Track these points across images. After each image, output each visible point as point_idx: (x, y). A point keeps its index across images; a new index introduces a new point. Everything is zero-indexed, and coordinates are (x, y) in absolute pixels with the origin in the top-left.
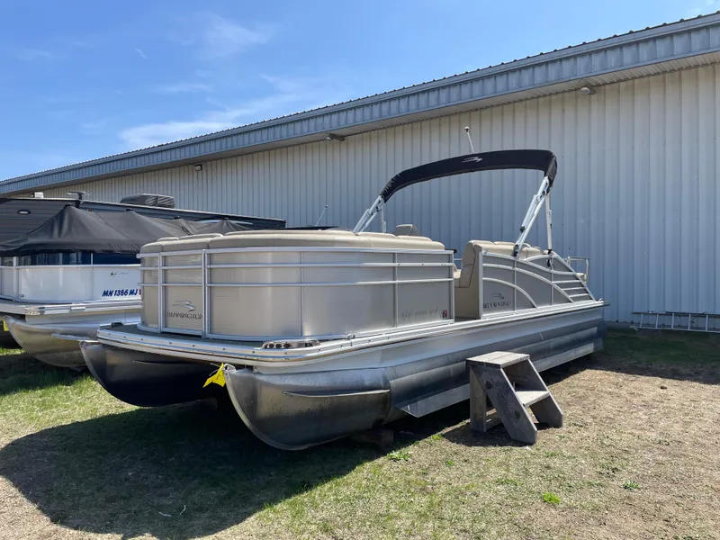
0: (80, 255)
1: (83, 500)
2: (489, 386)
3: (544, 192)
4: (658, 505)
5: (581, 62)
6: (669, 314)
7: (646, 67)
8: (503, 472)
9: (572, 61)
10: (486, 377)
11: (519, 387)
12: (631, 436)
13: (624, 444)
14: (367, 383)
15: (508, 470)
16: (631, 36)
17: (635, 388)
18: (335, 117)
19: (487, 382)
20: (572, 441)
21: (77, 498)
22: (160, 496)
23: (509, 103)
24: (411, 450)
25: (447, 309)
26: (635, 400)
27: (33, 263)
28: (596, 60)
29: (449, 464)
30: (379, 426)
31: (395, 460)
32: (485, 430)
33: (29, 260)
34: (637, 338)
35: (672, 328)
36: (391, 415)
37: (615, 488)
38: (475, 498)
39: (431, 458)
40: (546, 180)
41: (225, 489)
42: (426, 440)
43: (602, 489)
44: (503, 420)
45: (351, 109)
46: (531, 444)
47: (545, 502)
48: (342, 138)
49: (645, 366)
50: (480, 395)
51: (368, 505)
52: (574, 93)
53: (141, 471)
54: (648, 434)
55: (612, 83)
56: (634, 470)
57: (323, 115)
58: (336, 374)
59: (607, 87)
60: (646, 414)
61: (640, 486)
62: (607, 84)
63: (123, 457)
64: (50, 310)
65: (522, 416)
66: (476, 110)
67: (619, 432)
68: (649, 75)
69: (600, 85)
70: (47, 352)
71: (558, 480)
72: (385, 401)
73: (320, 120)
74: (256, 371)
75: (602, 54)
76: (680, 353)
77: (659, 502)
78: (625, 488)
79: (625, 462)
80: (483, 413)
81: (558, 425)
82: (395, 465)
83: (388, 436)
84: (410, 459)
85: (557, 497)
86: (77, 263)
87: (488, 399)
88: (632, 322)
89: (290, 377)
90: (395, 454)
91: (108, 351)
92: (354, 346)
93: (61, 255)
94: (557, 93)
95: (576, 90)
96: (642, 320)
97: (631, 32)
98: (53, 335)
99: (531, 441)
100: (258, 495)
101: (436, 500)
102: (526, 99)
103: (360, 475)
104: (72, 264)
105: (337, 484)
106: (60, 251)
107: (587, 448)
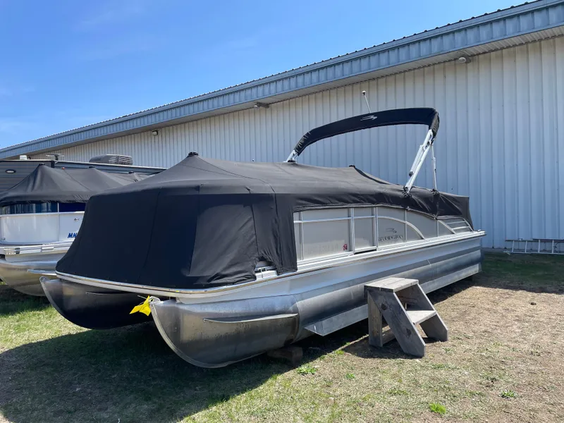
0: (50, 204)
1: (35, 413)
2: (384, 307)
3: (428, 143)
4: (532, 413)
5: (458, 37)
6: (536, 241)
7: (512, 39)
8: (396, 383)
9: (451, 36)
10: (381, 300)
11: (410, 307)
12: (506, 348)
13: (500, 356)
14: (278, 308)
15: (400, 381)
16: (499, 14)
17: (510, 305)
18: (260, 89)
19: (383, 305)
20: (455, 353)
21: (30, 412)
22: (100, 410)
23: (401, 72)
24: (317, 364)
25: (347, 243)
26: (509, 316)
27: (12, 212)
28: (471, 35)
29: (349, 377)
30: (289, 344)
31: (304, 374)
32: (382, 345)
33: (9, 209)
34: (511, 261)
35: (539, 252)
36: (300, 335)
37: (493, 398)
38: (371, 409)
39: (334, 371)
40: (430, 132)
41: (155, 403)
42: (330, 354)
43: (483, 398)
44: (397, 336)
45: (273, 82)
46: (420, 357)
47: (432, 411)
48: (267, 106)
49: (517, 285)
50: (377, 315)
51: (277, 416)
52: (453, 62)
53: (88, 387)
54: (522, 346)
55: (484, 53)
56: (510, 380)
57: (251, 88)
58: (250, 301)
59: (481, 56)
60: (519, 328)
61: (515, 395)
62: (480, 54)
63: (75, 374)
64: (25, 250)
65: (412, 332)
66: (374, 79)
67: (497, 345)
68: (515, 46)
69: (474, 55)
70: (24, 284)
71: (444, 390)
72: (294, 323)
73: (249, 92)
74: (178, 301)
75: (475, 30)
76: (546, 273)
77: (533, 410)
78: (503, 396)
79: (502, 372)
80: (379, 331)
81: (444, 339)
82: (303, 378)
83: (298, 352)
84: (316, 373)
85: (443, 407)
86: (48, 212)
87: (383, 318)
88: (505, 248)
89: (209, 305)
90: (304, 368)
91: (64, 285)
92: (265, 278)
93: (34, 205)
94: (439, 63)
95: (455, 59)
96: (513, 245)
97: (499, 11)
98: (28, 270)
99: (420, 354)
100: (183, 408)
101: (337, 411)
102: (414, 69)
103: (272, 388)
104: (43, 212)
105: (252, 397)
106: (33, 202)
107: (469, 360)
